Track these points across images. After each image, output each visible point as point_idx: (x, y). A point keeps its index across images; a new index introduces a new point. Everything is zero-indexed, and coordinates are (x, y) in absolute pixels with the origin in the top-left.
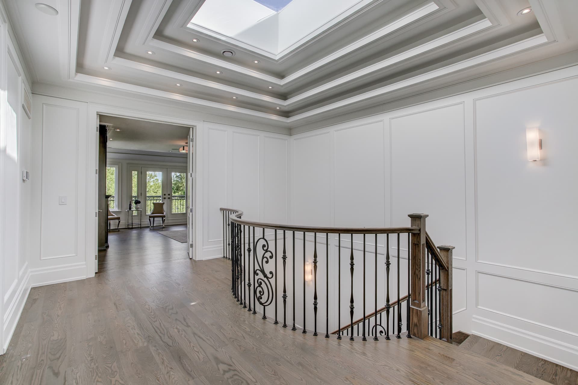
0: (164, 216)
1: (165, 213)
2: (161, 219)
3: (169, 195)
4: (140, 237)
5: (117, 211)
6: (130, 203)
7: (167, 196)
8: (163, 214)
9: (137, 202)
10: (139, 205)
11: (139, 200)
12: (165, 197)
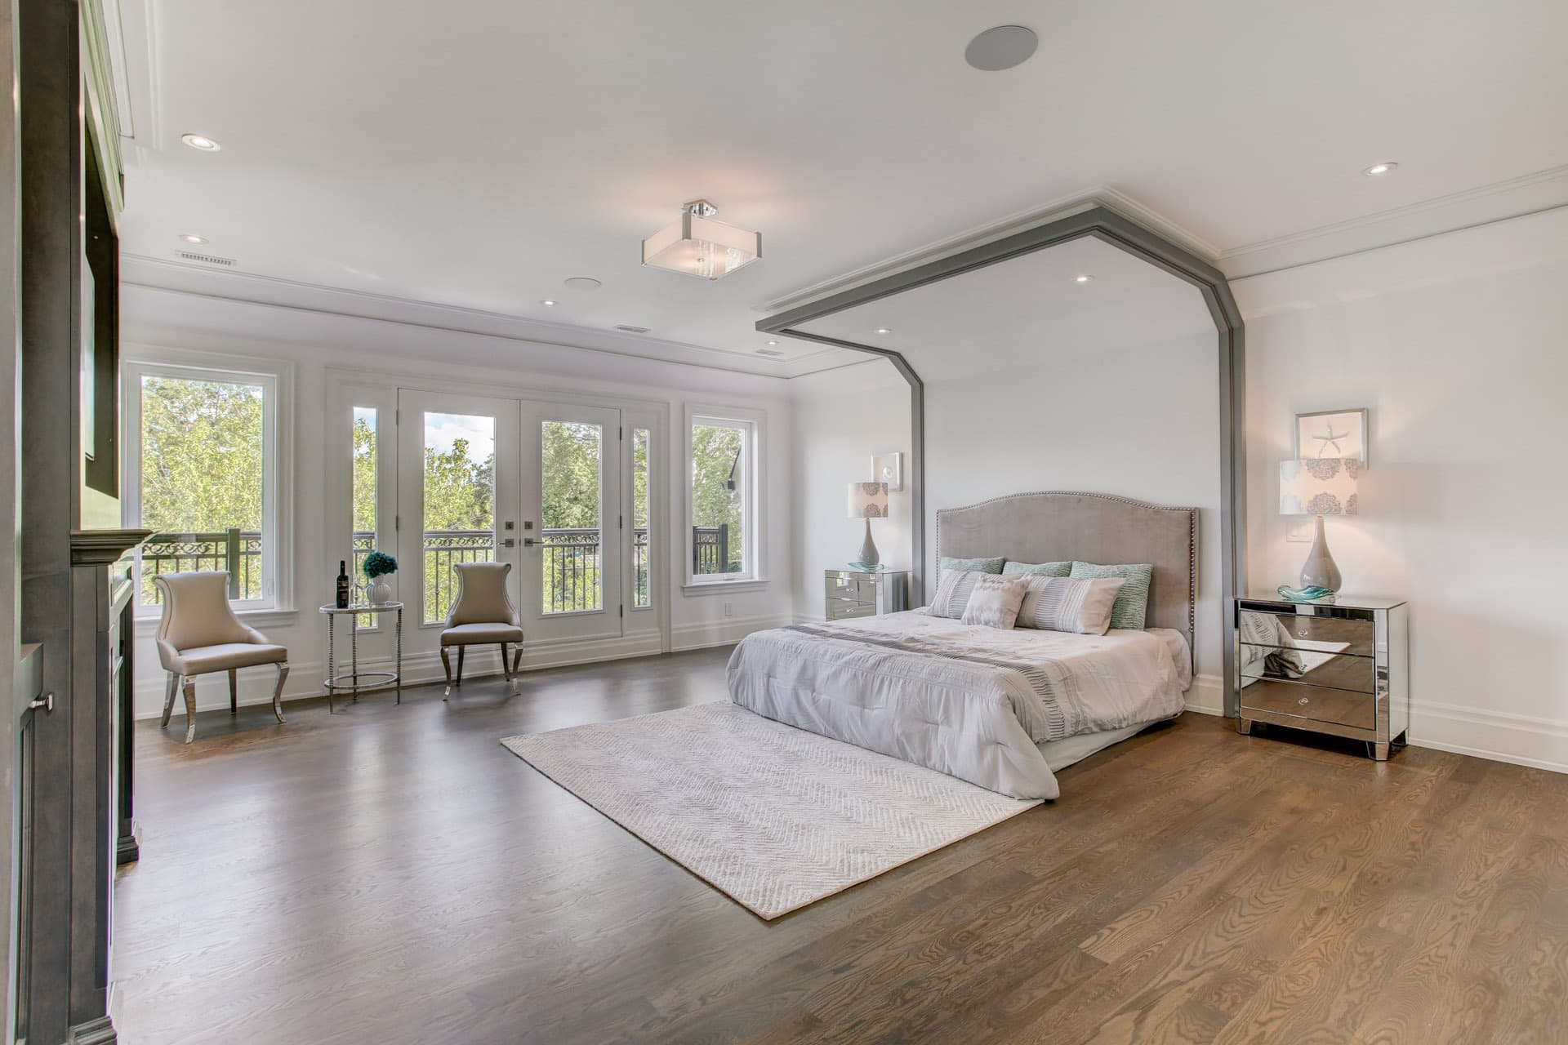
0: (517, 638)
1: (516, 619)
2: (495, 650)
3: (529, 526)
4: (398, 751)
5: (276, 609)
6: (343, 570)
7: (516, 534)
8: (508, 622)
9: (380, 566)
10: (387, 580)
11: (390, 553)
12: (509, 535)
